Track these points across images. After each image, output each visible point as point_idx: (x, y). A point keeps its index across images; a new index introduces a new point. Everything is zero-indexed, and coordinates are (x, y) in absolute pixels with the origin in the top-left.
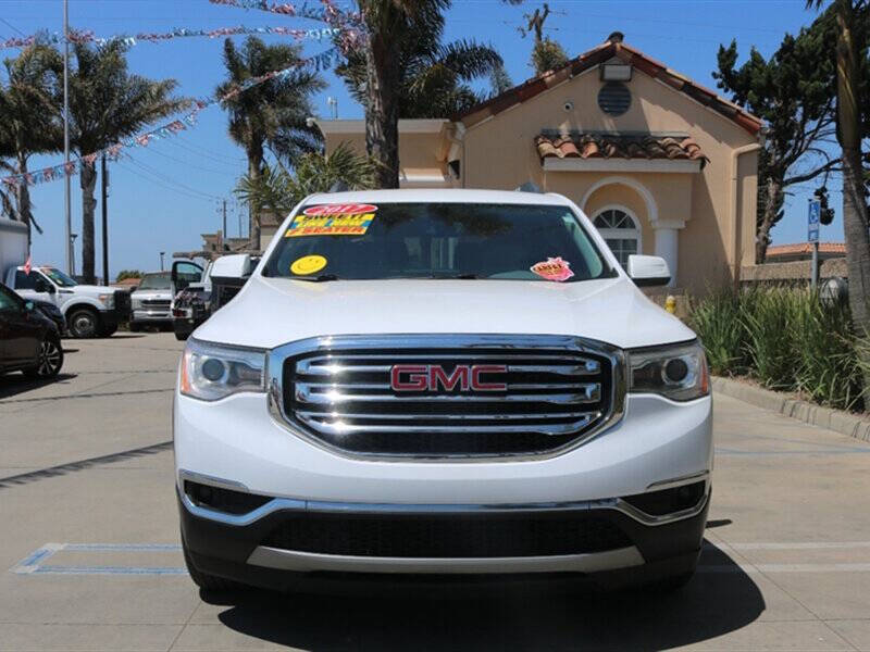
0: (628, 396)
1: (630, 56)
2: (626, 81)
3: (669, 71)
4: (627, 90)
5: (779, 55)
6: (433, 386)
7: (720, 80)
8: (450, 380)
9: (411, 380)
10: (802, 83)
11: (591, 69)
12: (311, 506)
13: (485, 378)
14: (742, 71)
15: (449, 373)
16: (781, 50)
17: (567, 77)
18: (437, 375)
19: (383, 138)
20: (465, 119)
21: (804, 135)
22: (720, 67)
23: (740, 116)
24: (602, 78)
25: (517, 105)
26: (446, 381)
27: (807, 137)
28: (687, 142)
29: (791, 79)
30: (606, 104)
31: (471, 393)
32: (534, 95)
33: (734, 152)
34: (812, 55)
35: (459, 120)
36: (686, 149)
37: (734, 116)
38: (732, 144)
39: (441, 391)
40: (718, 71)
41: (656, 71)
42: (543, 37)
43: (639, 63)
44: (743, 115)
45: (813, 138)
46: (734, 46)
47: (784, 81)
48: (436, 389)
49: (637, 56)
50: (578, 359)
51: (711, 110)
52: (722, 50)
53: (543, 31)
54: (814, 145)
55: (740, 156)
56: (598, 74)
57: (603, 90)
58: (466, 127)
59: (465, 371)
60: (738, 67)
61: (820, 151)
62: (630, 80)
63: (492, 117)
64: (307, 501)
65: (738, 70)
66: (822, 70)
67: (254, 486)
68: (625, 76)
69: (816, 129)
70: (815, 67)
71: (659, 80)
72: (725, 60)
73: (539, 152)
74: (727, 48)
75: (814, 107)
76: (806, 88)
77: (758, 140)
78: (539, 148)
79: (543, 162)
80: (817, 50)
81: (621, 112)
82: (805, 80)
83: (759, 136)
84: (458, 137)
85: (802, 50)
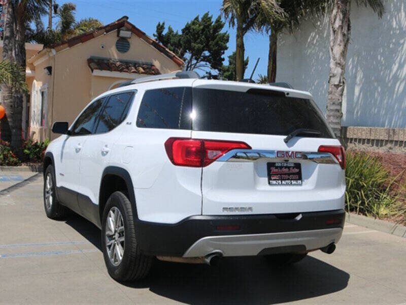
1: (131, 27)
2: (128, 38)
4: (128, 42)
5: (183, 31)
7: (156, 38)
10: (193, 44)
11: (114, 31)
14: (166, 34)
16: (185, 29)
17: (103, 33)
20: (57, 48)
21: (191, 65)
22: (157, 31)
23: (174, 59)
24: (118, 36)
25: (79, 44)
27: (193, 66)
28: (153, 67)
29: (188, 42)
30: (119, 47)
32: (88, 40)
34: (198, 33)
35: (54, 48)
36: (153, 70)
37: (172, 58)
38: (171, 69)
40: (156, 33)
43: (134, 30)
44: (176, 58)
45: (194, 67)
46: (164, 24)
47: (185, 43)
49: (134, 27)
51: (163, 53)
52: (159, 25)
54: (196, 70)
56: (116, 34)
57: (118, 41)
58: (57, 52)
60: (165, 32)
62: (130, 38)
63: (68, 48)
65: (164, 34)
66: (201, 40)
68: (129, 36)
69: (196, 64)
70: (198, 38)
71: (142, 39)
72: (159, 29)
73: (90, 66)
74: (161, 24)
75: (197, 54)
76: (195, 46)
77: (181, 69)
78: (90, 64)
79: (92, 71)
80: (199, 31)
81: (125, 52)
82: (194, 43)
83: (181, 67)
84: (51, 55)
85: (194, 30)
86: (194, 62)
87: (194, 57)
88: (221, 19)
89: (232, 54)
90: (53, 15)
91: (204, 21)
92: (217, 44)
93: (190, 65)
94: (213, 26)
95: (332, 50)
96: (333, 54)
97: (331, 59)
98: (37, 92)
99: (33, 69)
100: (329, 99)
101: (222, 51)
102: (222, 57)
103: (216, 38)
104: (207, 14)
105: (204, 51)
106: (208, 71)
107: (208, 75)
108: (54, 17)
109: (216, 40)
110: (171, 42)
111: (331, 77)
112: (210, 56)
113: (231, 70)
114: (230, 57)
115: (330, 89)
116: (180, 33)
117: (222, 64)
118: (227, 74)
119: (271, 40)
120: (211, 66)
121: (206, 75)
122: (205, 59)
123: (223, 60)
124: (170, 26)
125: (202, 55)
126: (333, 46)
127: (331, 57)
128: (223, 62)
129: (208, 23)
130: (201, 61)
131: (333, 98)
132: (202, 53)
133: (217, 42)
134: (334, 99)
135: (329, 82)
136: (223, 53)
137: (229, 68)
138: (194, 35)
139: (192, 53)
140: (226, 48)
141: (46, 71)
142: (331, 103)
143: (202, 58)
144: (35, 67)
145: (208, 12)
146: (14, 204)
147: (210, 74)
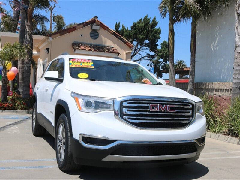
0: (197, 114)
1: (99, 23)
3: (109, 28)
4: (98, 33)
5: (132, 28)
6: (159, 110)
8: (163, 108)
9: (154, 108)
11: (89, 25)
12: (128, 143)
13: (171, 108)
14: (121, 30)
15: (163, 106)
16: (133, 26)
17: (82, 27)
18: (160, 107)
19: (29, 40)
22: (115, 28)
23: (127, 43)
24: (91, 29)
26: (162, 109)
27: (138, 50)
28: (113, 48)
29: (136, 34)
30: (92, 36)
31: (168, 112)
32: (72, 31)
33: (125, 52)
34: (141, 29)
35: (50, 36)
36: (114, 50)
37: (125, 43)
38: (125, 50)
39: (161, 112)
41: (106, 28)
42: (53, 14)
43: (102, 25)
44: (128, 43)
46: (119, 23)
47: (134, 35)
48: (160, 111)
49: (101, 23)
50: (188, 104)
51: (120, 40)
52: (117, 24)
53: (53, 12)
54: (139, 52)
55: (127, 54)
56: (90, 27)
57: (91, 32)
58: (52, 39)
59: (167, 106)
60: (120, 29)
61: (140, 54)
62: (99, 30)
63: (60, 36)
64: (127, 141)
65: (120, 30)
66: (144, 33)
67: (111, 137)
68: (98, 29)
69: (140, 48)
70: (142, 32)
71: (106, 31)
72: (117, 27)
73: (73, 48)
74: (118, 24)
75: (141, 42)
76: (140, 37)
77: (131, 50)
78: (74, 46)
79: (75, 51)
80: (142, 27)
81: (96, 39)
82: (139, 35)
83: (132, 48)
84: (49, 41)
85: (139, 27)
86: (139, 47)
87: (139, 44)
88: (155, 19)
89: (162, 42)
90: (53, 22)
91: (145, 21)
92: (153, 35)
93: (136, 49)
94: (151, 24)
95: (237, 28)
96: (237, 31)
97: (237, 35)
98: (41, 65)
99: (38, 51)
100: (236, 63)
101: (157, 40)
102: (157, 43)
103: (153, 32)
104: (146, 17)
105: (145, 40)
106: (148, 53)
107: (148, 55)
108: (53, 24)
109: (153, 33)
110: (125, 35)
111: (236, 47)
112: (149, 43)
113: (162, 52)
114: (161, 44)
115: (236, 56)
116: (130, 29)
117: (157, 48)
118: (160, 54)
119: (192, 25)
120: (150, 49)
121: (146, 55)
122: (146, 45)
123: (158, 45)
124: (123, 24)
125: (144, 42)
126: (238, 26)
127: (236, 33)
128: (157, 47)
129: (147, 22)
130: (143, 46)
131: (238, 61)
132: (144, 41)
133: (154, 34)
134: (239, 63)
135: (235, 51)
136: (158, 41)
137: (161, 50)
138: (139, 30)
139: (138, 41)
140: (159, 38)
141: (46, 51)
142: (237, 65)
143: (144, 44)
144: (40, 50)
145: (147, 15)
146: (19, 133)
147: (149, 54)
